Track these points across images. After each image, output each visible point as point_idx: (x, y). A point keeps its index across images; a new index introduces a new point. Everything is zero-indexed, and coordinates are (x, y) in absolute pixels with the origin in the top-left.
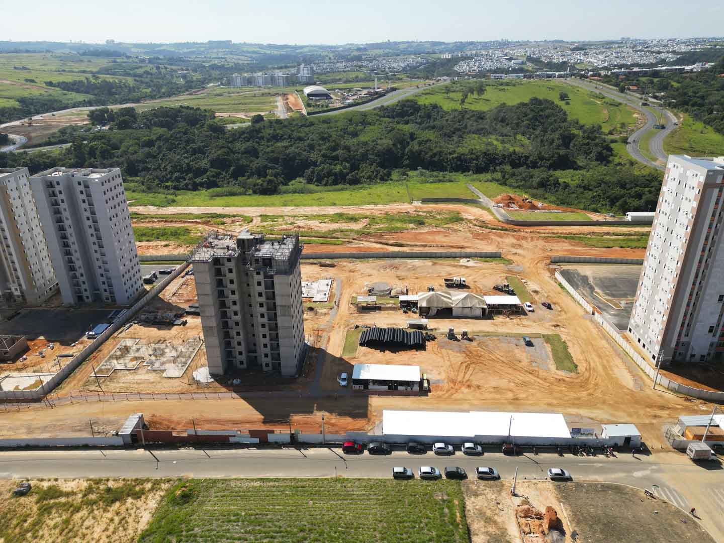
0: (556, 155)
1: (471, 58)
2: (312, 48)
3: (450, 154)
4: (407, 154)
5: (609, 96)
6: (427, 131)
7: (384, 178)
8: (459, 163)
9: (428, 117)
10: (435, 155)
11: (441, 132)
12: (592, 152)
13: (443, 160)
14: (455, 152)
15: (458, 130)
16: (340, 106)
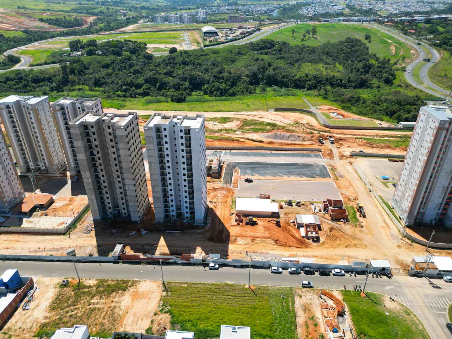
1: (309, 4)
3: (293, 77)
4: (266, 76)
5: (396, 37)
6: (279, 60)
7: (252, 92)
8: (298, 82)
9: (280, 50)
10: (283, 77)
11: (288, 61)
12: (382, 77)
13: (288, 81)
14: (296, 75)
15: (299, 60)
16: (225, 41)
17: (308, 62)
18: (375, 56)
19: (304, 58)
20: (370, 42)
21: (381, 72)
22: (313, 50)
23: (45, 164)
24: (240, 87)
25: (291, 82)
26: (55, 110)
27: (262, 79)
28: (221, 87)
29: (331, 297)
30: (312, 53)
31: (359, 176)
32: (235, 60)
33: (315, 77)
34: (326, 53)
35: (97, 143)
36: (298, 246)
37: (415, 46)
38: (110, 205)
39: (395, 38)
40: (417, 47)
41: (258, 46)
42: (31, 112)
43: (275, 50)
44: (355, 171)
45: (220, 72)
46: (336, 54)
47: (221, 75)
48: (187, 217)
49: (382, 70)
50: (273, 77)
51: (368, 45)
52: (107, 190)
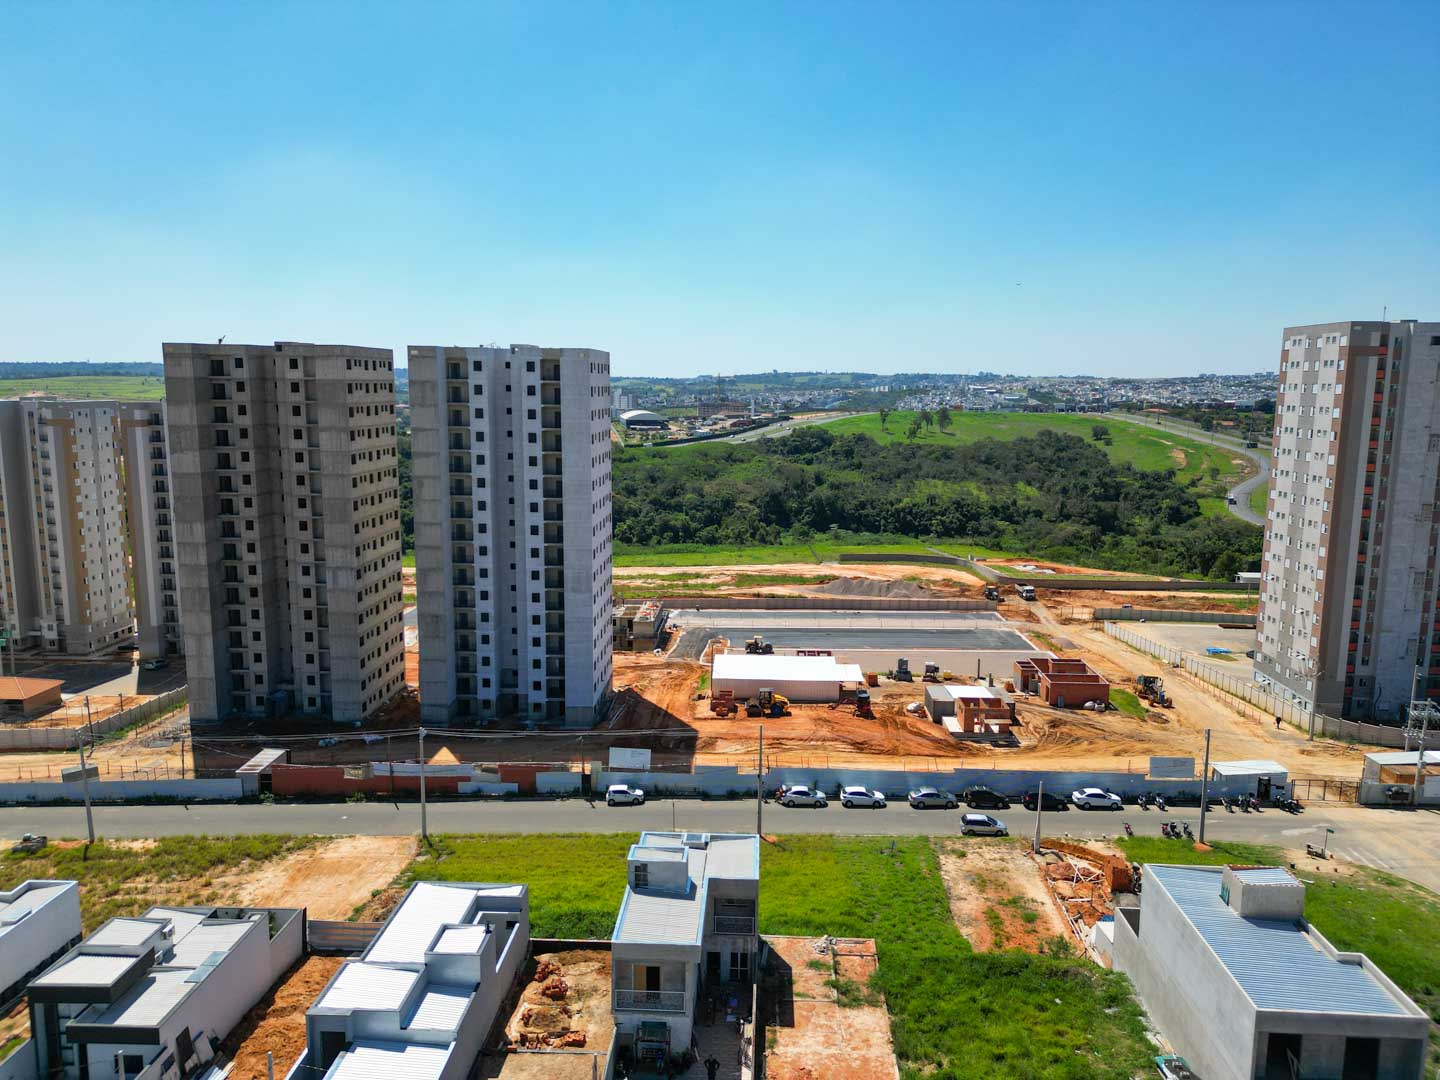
0: (1095, 510)
1: (925, 392)
2: (635, 381)
3: (892, 504)
4: (810, 504)
5: (1185, 435)
6: (847, 471)
7: (768, 539)
8: (909, 518)
9: (849, 453)
10: (863, 505)
11: (874, 474)
12: (1160, 509)
13: (878, 515)
14: (900, 501)
15: (906, 471)
16: (686, 437)
17: (934, 477)
18: (1129, 469)
19: (919, 467)
20: (1108, 443)
21: (1152, 496)
22: (946, 454)
23: (60, 619)
24: (732, 525)
25: (884, 518)
26: (129, 423)
27: (799, 512)
28: (672, 523)
29: (1082, 853)
30: (943, 459)
31: (1131, 646)
32: (716, 473)
33: (958, 503)
34: (983, 458)
35: (246, 421)
36: (942, 753)
37: (1242, 451)
38: (262, 668)
39: (1181, 436)
40: (1250, 453)
41: (785, 445)
42: (49, 431)
43: (834, 453)
44: (1116, 638)
45: (673, 494)
46: (1014, 461)
47: (673, 501)
48: (537, 706)
49: (1156, 492)
50: (831, 504)
51: (1107, 449)
52: (258, 603)
